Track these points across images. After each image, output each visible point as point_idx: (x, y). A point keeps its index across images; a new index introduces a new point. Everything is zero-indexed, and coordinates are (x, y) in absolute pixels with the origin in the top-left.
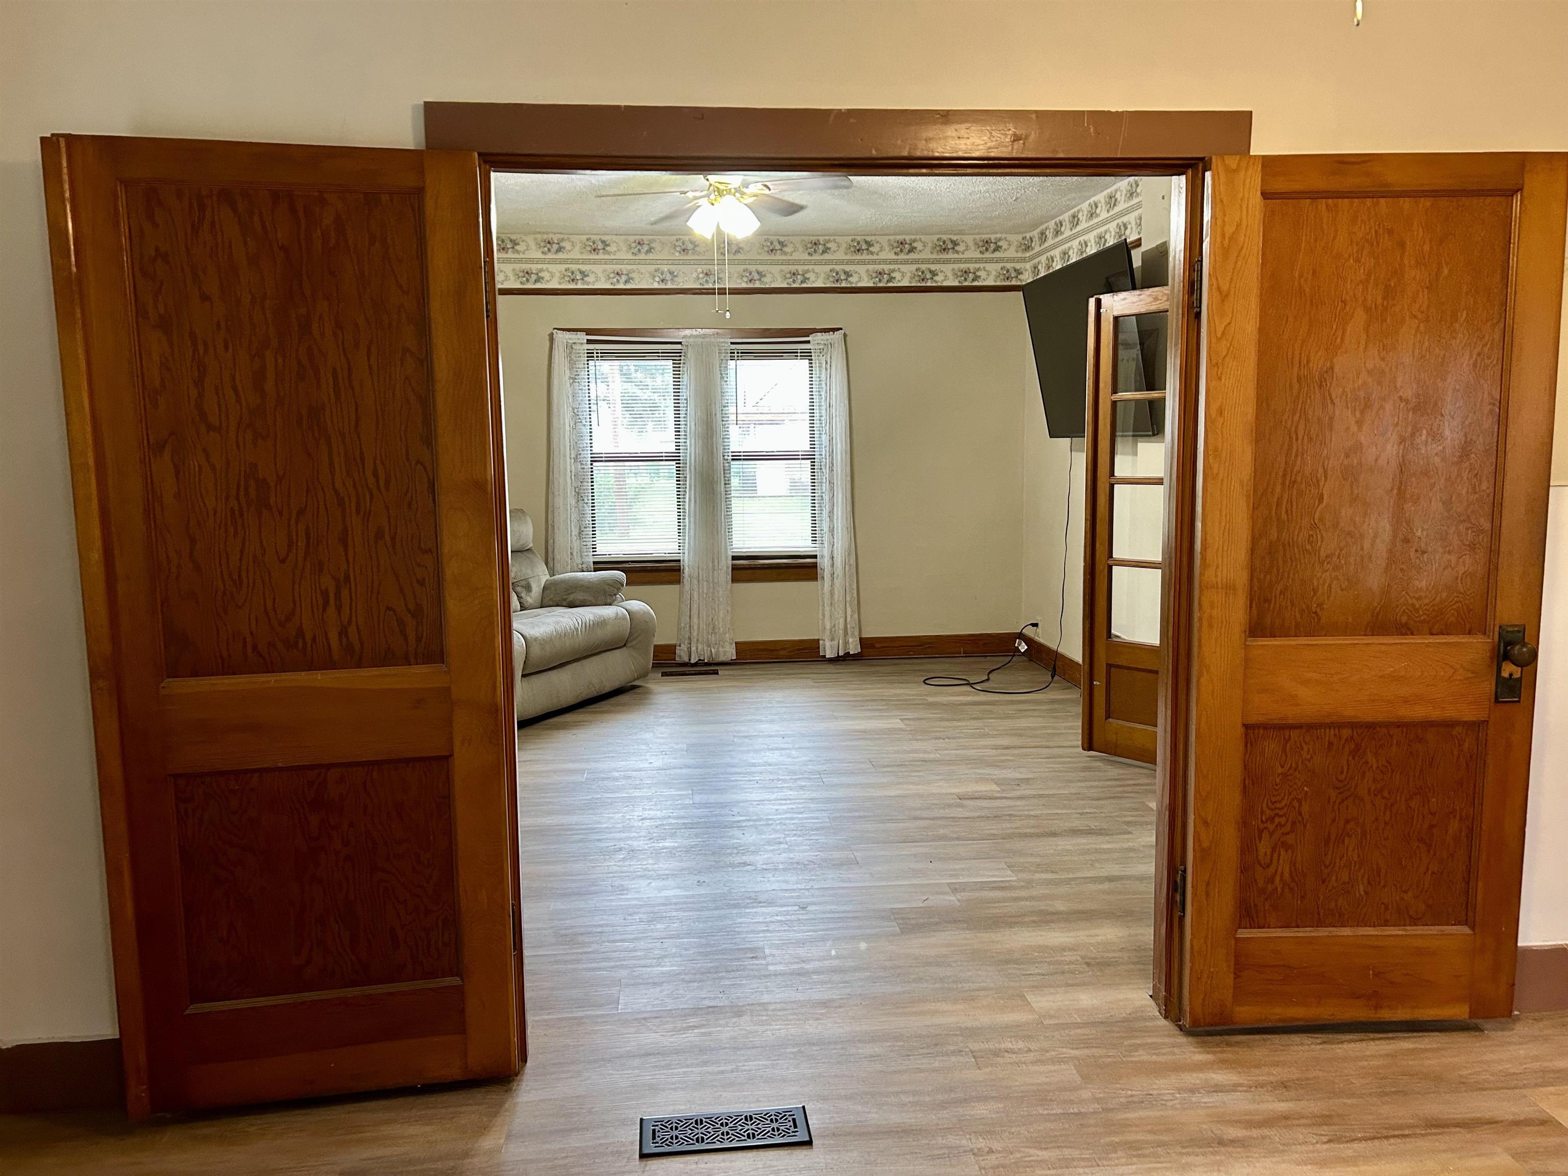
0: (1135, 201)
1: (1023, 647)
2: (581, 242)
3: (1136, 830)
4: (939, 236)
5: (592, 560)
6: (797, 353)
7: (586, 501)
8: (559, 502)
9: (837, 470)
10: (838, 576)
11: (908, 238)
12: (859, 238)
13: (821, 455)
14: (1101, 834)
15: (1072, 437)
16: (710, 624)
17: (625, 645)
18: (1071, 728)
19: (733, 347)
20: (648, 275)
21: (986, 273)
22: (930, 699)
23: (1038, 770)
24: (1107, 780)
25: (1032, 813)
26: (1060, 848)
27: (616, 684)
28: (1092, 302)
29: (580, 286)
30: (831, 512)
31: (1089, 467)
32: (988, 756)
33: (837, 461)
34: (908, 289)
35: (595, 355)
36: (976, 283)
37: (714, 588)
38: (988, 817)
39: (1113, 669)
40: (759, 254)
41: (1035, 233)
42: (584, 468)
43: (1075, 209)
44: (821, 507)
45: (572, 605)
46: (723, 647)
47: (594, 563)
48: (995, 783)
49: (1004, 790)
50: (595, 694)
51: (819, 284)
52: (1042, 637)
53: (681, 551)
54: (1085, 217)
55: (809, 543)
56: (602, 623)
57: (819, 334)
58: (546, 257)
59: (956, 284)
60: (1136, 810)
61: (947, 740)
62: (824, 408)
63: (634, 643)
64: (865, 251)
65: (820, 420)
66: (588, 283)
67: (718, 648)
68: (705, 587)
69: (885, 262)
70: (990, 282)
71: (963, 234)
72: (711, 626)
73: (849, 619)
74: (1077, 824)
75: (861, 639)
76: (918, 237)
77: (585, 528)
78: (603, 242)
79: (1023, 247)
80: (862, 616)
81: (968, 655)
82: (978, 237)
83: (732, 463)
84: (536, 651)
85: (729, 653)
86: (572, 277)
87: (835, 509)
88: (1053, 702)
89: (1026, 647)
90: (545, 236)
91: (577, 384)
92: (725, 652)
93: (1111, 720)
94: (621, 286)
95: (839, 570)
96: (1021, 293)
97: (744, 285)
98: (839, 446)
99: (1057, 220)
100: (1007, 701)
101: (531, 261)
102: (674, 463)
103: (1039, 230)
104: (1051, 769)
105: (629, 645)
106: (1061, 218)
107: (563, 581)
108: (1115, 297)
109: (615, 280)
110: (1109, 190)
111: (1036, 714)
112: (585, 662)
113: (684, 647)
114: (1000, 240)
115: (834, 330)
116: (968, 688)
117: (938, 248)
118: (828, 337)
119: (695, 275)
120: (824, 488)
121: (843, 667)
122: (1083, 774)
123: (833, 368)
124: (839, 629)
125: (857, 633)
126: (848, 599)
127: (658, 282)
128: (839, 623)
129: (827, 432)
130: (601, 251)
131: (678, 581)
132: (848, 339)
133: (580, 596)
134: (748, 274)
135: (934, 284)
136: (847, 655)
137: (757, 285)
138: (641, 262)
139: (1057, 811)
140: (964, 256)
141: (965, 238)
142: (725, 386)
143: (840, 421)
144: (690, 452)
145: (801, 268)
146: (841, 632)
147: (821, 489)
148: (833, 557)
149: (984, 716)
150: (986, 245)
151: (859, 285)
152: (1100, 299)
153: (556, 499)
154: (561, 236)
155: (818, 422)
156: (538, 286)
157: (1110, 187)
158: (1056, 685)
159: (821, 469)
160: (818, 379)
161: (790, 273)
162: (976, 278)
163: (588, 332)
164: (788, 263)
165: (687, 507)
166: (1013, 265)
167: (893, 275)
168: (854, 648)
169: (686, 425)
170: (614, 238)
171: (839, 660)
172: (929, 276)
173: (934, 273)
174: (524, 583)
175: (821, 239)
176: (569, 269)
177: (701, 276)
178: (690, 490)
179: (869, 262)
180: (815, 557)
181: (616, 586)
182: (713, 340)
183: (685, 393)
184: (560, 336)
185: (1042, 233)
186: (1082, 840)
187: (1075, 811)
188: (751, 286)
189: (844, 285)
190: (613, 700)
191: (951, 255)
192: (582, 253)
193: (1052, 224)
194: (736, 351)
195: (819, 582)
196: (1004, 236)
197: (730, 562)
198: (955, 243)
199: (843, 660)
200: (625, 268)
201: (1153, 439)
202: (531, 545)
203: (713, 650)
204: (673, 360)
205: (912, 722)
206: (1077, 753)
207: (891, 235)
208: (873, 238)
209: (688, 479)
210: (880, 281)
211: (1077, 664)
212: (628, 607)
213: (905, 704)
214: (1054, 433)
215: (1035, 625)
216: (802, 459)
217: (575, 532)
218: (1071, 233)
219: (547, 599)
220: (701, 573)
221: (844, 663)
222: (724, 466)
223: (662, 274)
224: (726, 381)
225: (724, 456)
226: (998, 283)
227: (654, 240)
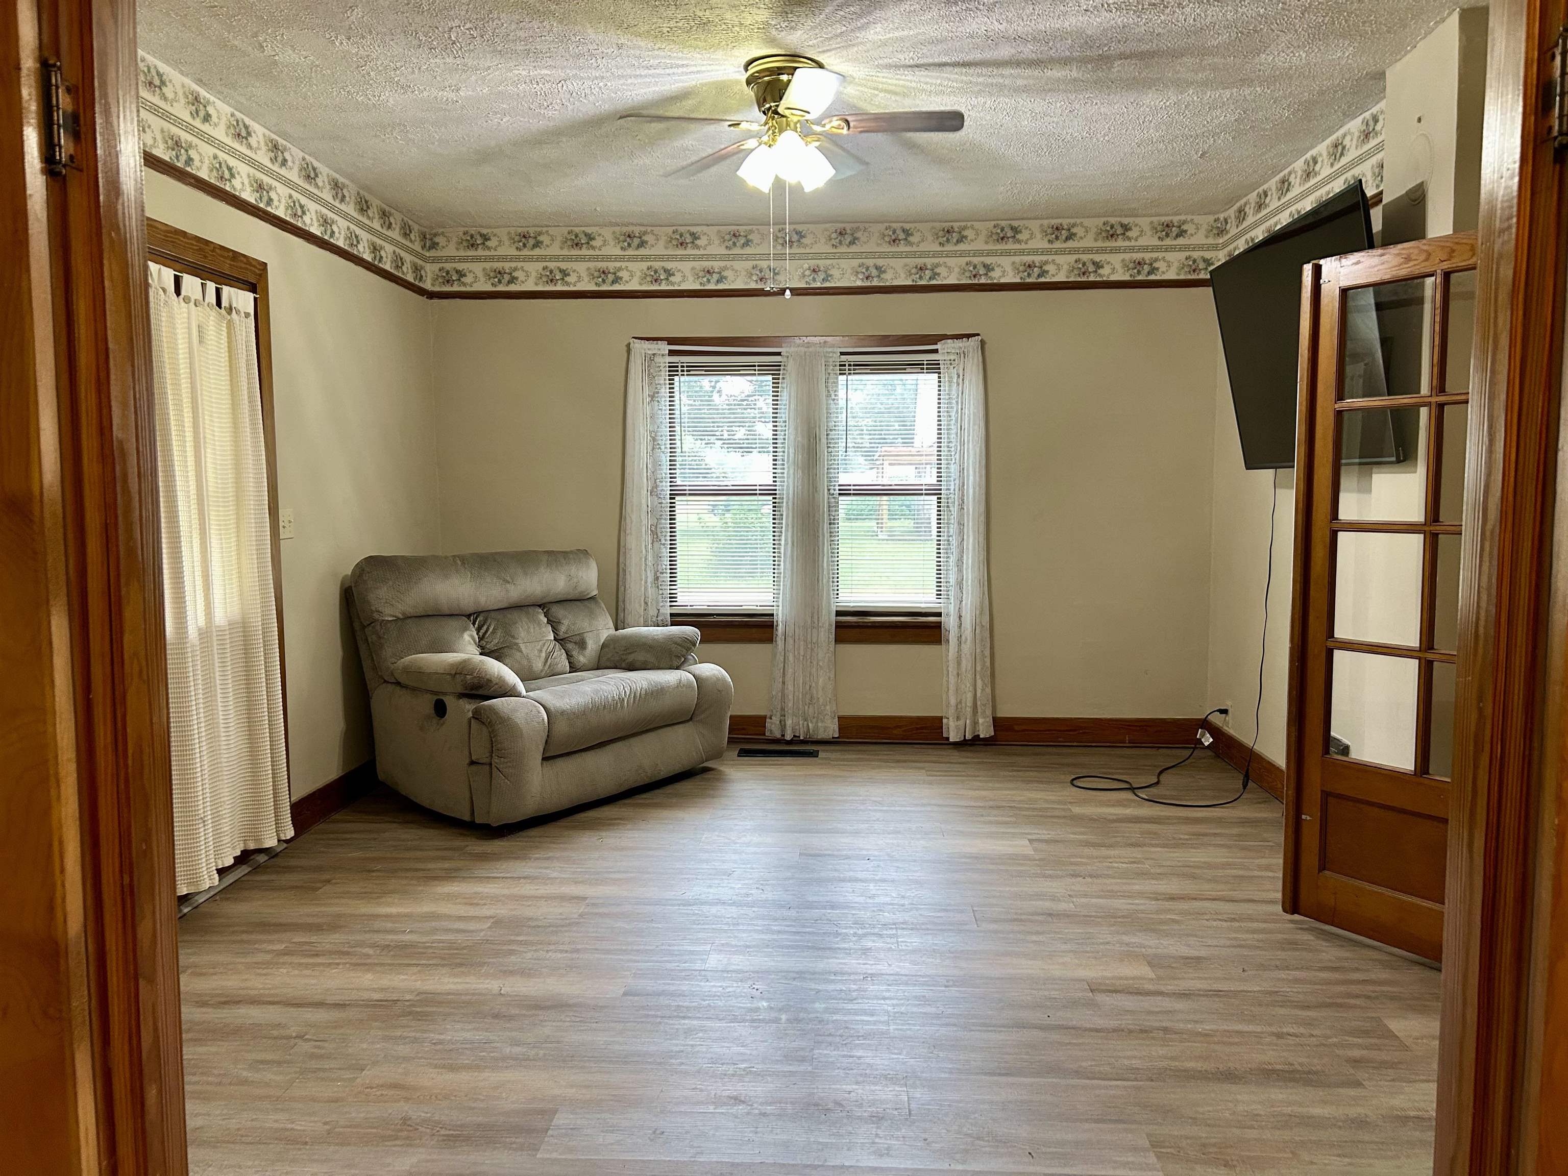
0: (1373, 143)
1: (1208, 740)
2: (666, 235)
3: (1370, 1079)
4: (1105, 219)
5: (669, 611)
6: (923, 364)
7: (663, 542)
8: (631, 542)
9: (968, 509)
10: (966, 639)
11: (1065, 222)
12: (1003, 223)
13: (949, 489)
14: (1308, 1083)
15: (1276, 468)
16: (806, 693)
17: (691, 719)
18: (1268, 868)
19: (844, 358)
20: (744, 273)
21: (1166, 264)
22: (1077, 810)
23: (1215, 942)
24: (1322, 969)
25: (1199, 1028)
26: (1240, 1108)
27: (677, 768)
28: (1308, 269)
29: (664, 287)
30: (960, 561)
31: (1301, 505)
32: (1142, 912)
33: (968, 498)
34: (1063, 285)
35: (680, 369)
36: (1152, 277)
37: (812, 649)
38: (1130, 1031)
39: (1331, 800)
40: (878, 245)
41: (1232, 212)
42: (661, 503)
43: (1286, 172)
44: (947, 553)
45: (631, 668)
46: (822, 721)
47: (672, 615)
48: (1150, 964)
49: (1159, 978)
50: (647, 781)
51: (952, 280)
52: (1232, 727)
53: (775, 604)
54: (1298, 180)
55: (933, 597)
56: (658, 692)
57: (949, 341)
58: (626, 253)
59: (1127, 278)
60: (1366, 1033)
61: (1089, 880)
62: (953, 432)
63: (702, 716)
64: (1011, 240)
65: (948, 447)
66: (673, 284)
67: (817, 722)
68: (802, 648)
69: (1035, 252)
70: (1171, 275)
71: (1136, 216)
72: (808, 696)
73: (979, 694)
74: (1270, 1056)
75: (995, 719)
76: (1078, 221)
77: (662, 573)
78: (692, 234)
79: (1215, 231)
80: (997, 692)
81: (1135, 744)
82: (1155, 219)
83: (841, 498)
84: (562, 727)
85: (830, 729)
86: (655, 277)
87: (965, 557)
88: (1244, 822)
89: (1211, 740)
90: (625, 229)
91: (656, 403)
92: (825, 728)
93: (1327, 873)
94: (711, 287)
95: (968, 633)
96: (1211, 289)
97: (859, 283)
98: (971, 478)
99: (1260, 190)
100: (1179, 818)
101: (608, 258)
102: (771, 498)
103: (1236, 207)
104: (1234, 943)
105: (695, 719)
106: (1265, 187)
107: (625, 638)
108: (1343, 261)
109: (705, 279)
110: (1334, 137)
111: (1218, 841)
112: (633, 741)
113: (776, 720)
114: (1185, 222)
115: (968, 336)
116: (1129, 795)
117: (1104, 234)
118: (961, 345)
119: (800, 272)
120: (951, 530)
121: (969, 754)
122: (1281, 954)
123: (967, 382)
124: (966, 706)
125: (989, 712)
126: (978, 668)
127: (756, 281)
128: (966, 698)
129: (957, 461)
130: (689, 245)
131: (770, 639)
132: (986, 346)
133: (640, 657)
134: (864, 270)
135: (1098, 279)
136: (976, 738)
137: (875, 283)
138: (736, 257)
139: (1239, 1027)
140: (1137, 244)
141: (1138, 220)
142: (832, 406)
143: (974, 446)
144: (788, 486)
145: (929, 262)
146: (968, 709)
147: (948, 532)
148: (960, 617)
149: (1147, 841)
150: (1167, 229)
151: (1003, 281)
152: (1321, 266)
153: (628, 538)
154: (643, 229)
155: (946, 449)
156: (616, 287)
157: (1335, 133)
158: (1250, 796)
159: (948, 507)
160: (947, 397)
161: (916, 267)
162: (1153, 271)
163: (671, 341)
164: (914, 255)
165: (782, 551)
166: (1201, 253)
167: (1046, 268)
168: (985, 730)
169: (784, 452)
170: (705, 229)
171: (966, 745)
172: (1091, 268)
173: (1098, 265)
174: (577, 638)
175: (956, 225)
176: (651, 267)
177: (808, 273)
178: (787, 531)
179: (1016, 253)
180: (939, 615)
181: (687, 644)
182: (818, 349)
183: (783, 415)
184: (638, 345)
185: (1241, 211)
186: (1278, 1094)
187: (1269, 1029)
188: (868, 284)
189: (983, 280)
190: (669, 789)
191: (1120, 243)
192: (666, 248)
193: (1253, 197)
194: (847, 364)
195: (944, 646)
196: (1189, 218)
197: (833, 618)
198: (1126, 228)
199: (971, 745)
200: (716, 265)
201: (1396, 467)
202: (595, 593)
203: (810, 725)
204: (773, 374)
205: (1043, 846)
206: (1272, 914)
207: (1043, 219)
208: (1021, 223)
209: (784, 517)
210: (1029, 275)
211: (1278, 769)
212: (697, 672)
213: (1041, 817)
214: (1252, 463)
215: (1224, 712)
216: (926, 494)
217: (650, 579)
218: (1280, 203)
219: (605, 659)
220: (797, 630)
221: (971, 748)
222: (829, 503)
223: (761, 271)
224: (834, 400)
225: (829, 490)
226: (1182, 277)
227: (751, 231)
